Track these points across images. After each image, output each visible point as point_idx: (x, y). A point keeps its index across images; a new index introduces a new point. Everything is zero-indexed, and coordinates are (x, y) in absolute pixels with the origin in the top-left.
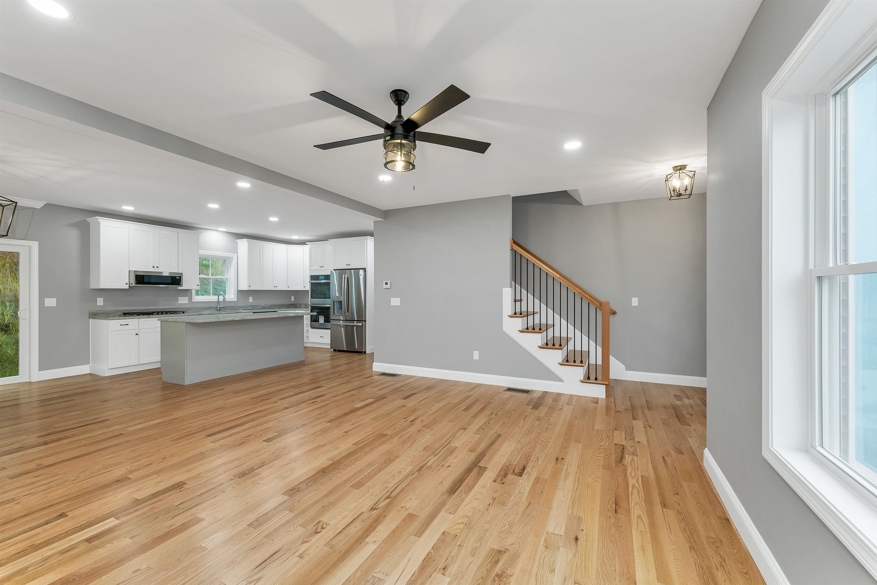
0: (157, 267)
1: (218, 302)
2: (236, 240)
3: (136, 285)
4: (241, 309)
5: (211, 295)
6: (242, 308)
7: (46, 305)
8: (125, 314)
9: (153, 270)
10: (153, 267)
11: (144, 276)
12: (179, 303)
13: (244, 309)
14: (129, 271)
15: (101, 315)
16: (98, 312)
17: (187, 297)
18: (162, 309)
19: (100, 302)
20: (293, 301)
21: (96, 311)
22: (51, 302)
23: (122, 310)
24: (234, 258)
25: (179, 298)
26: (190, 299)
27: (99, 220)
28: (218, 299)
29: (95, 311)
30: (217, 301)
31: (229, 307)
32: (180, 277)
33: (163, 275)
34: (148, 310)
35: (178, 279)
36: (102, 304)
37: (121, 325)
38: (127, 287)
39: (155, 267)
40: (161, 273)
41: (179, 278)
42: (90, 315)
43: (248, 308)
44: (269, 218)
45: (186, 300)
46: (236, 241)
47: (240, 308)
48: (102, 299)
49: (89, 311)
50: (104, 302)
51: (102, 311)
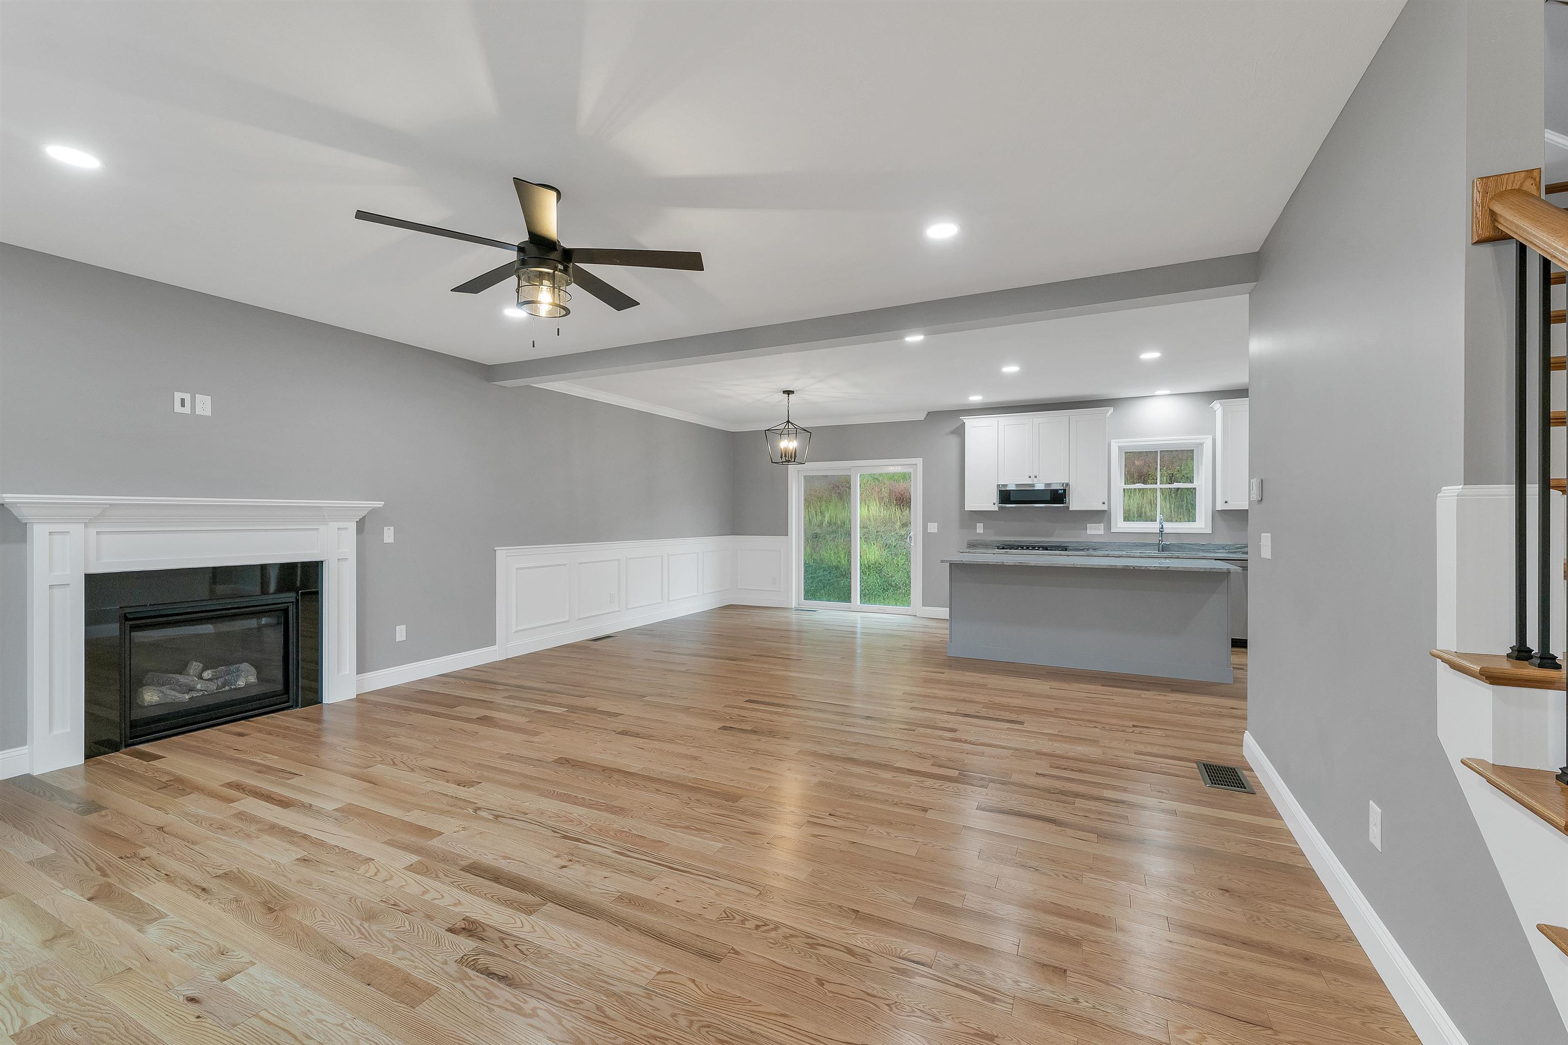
1: (1161, 534)
4: (1221, 551)
5: (1159, 520)
6: (1226, 550)
7: (928, 533)
10: (1029, 477)
11: (1009, 491)
12: (1088, 533)
14: (994, 487)
17: (1100, 524)
19: (980, 528)
22: (933, 528)
25: (1088, 525)
26: (1108, 527)
28: (1175, 529)
29: (973, 540)
31: (1190, 546)
32: (1065, 490)
33: (1036, 488)
35: (1061, 494)
36: (982, 531)
38: (994, 509)
39: (1033, 477)
40: (1033, 485)
41: (1062, 491)
43: (1242, 550)
44: (1141, 355)
45: (1099, 529)
48: (982, 525)
49: (968, 540)
50: (984, 529)
51: (980, 541)
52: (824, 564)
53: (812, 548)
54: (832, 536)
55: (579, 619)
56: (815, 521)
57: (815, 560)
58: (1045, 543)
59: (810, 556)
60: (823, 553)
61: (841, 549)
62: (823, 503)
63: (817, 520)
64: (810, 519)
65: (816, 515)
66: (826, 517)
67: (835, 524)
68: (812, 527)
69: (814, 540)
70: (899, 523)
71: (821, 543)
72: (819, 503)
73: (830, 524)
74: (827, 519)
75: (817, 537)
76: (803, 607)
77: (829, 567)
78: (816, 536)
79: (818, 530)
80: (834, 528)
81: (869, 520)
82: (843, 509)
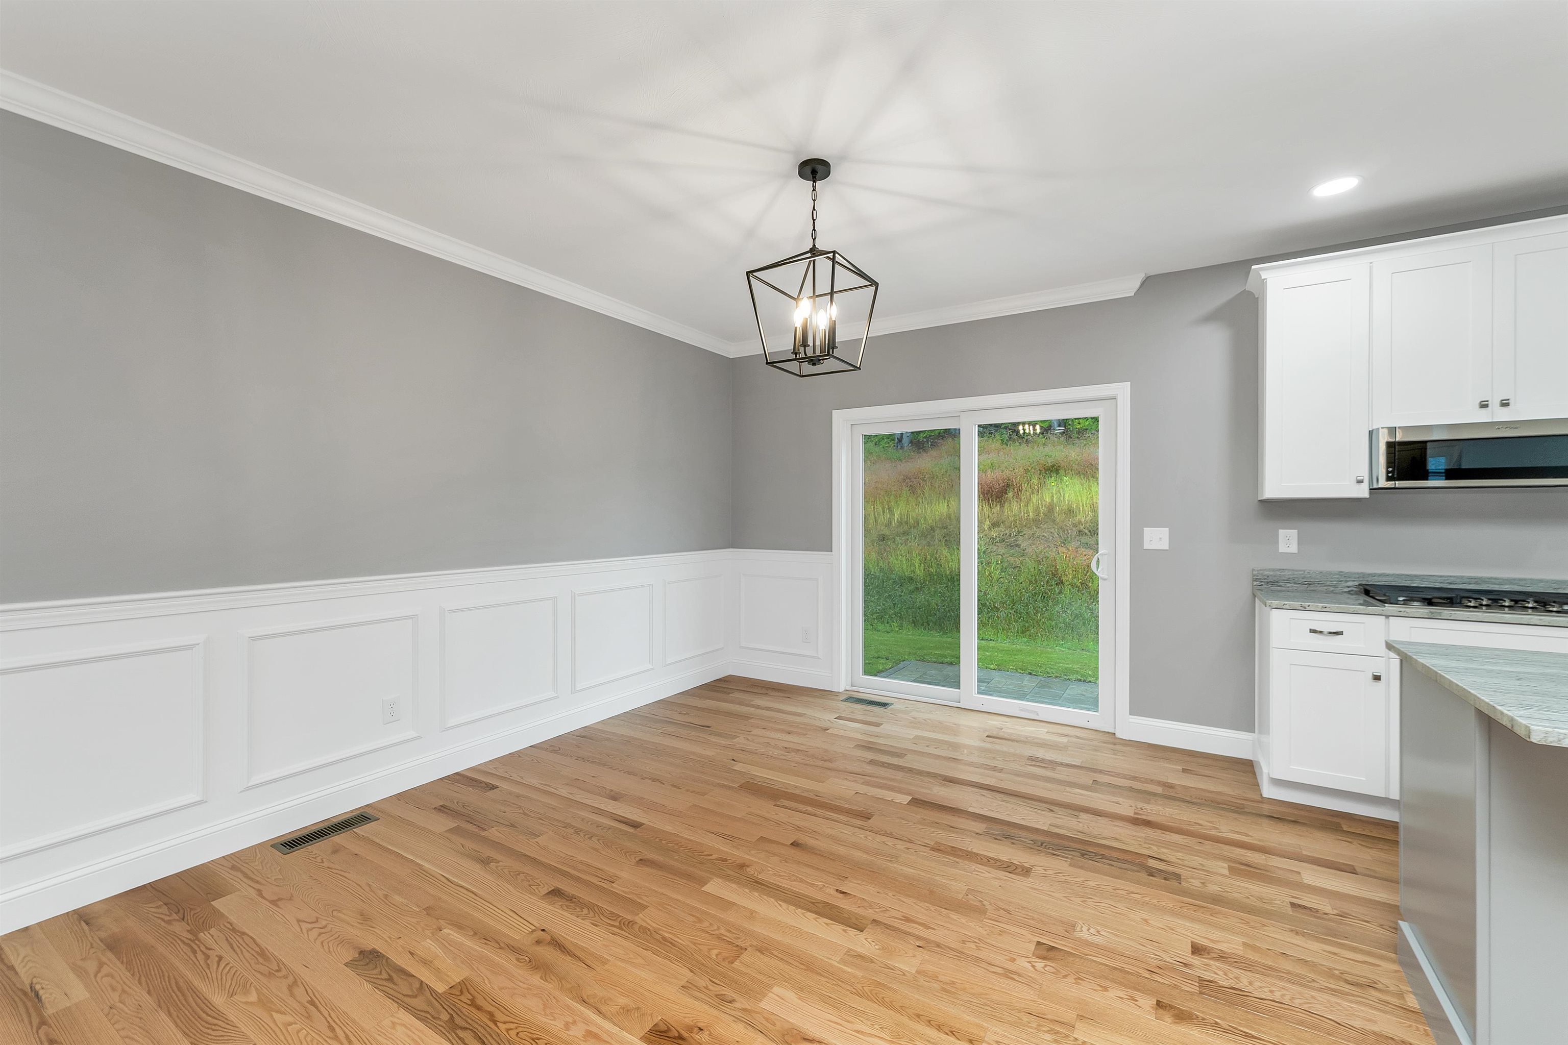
0: (1505, 404)
3: (1391, 484)
7: (1147, 546)
8: (1366, 590)
9: (1483, 417)
10: (1484, 405)
11: (1425, 442)
14: (1371, 433)
15: (1289, 585)
16: (1279, 573)
18: (1547, 581)
19: (1288, 542)
21: (1273, 570)
22: (1159, 538)
29: (1270, 570)
34: (1476, 583)
36: (1294, 548)
37: (1313, 631)
38: (1363, 492)
39: (1495, 403)
42: (1257, 585)
48: (1293, 533)
49: (1253, 570)
50: (1300, 543)
51: (1290, 573)
52: (894, 574)
53: (878, 553)
54: (903, 538)
55: (249, 788)
56: (883, 519)
57: (881, 570)
58: (1500, 584)
59: (876, 564)
60: (892, 559)
61: (914, 555)
62: (892, 497)
63: (884, 518)
64: (875, 518)
65: (884, 512)
66: (896, 515)
67: (907, 523)
68: (878, 527)
69: (881, 543)
70: (988, 523)
71: (890, 548)
72: (886, 498)
73: (900, 523)
74: (896, 517)
75: (884, 540)
76: (861, 690)
77: (900, 578)
78: (883, 538)
79: (886, 531)
80: (906, 528)
81: (950, 518)
82: (917, 505)
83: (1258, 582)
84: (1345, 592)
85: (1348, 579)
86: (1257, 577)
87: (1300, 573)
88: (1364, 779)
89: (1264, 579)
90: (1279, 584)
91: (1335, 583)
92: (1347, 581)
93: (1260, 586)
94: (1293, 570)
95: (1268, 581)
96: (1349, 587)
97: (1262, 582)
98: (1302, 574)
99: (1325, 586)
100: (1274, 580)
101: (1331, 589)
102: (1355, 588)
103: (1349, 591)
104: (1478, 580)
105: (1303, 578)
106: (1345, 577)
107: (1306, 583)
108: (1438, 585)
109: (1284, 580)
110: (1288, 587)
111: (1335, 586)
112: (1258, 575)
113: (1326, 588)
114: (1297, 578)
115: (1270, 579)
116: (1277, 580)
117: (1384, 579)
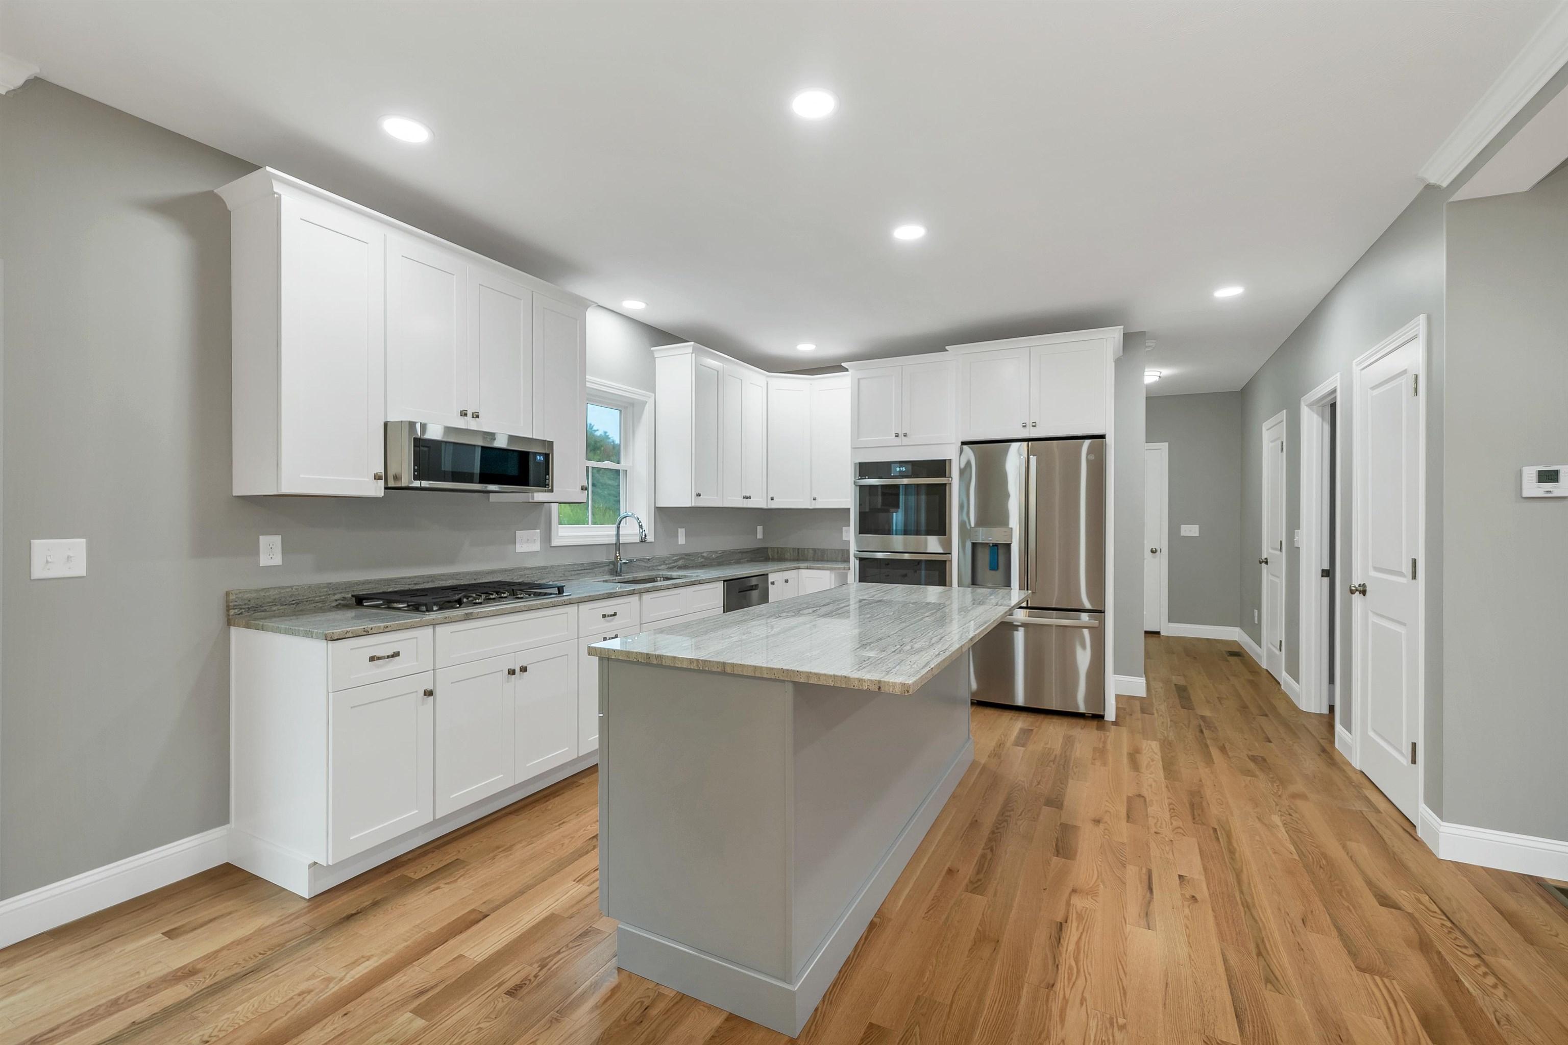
0: (476, 416)
1: (618, 546)
2: (652, 349)
3: (417, 484)
4: (663, 567)
5: (590, 522)
6: (666, 564)
7: (36, 573)
8: (359, 601)
9: (461, 424)
10: (464, 414)
12: (512, 550)
13: (670, 566)
14: (388, 424)
15: (274, 608)
16: (262, 594)
17: (539, 531)
19: (270, 551)
20: (760, 539)
21: (257, 591)
22: (60, 558)
23: (349, 585)
24: (647, 405)
25: (517, 532)
26: (547, 537)
27: (277, 188)
28: (618, 535)
29: (250, 591)
30: (614, 543)
32: (547, 456)
34: (432, 581)
35: (539, 464)
36: (277, 560)
37: (372, 659)
38: (376, 490)
39: (469, 413)
41: (543, 457)
42: (232, 612)
43: (678, 563)
45: (534, 541)
46: (652, 352)
47: (660, 565)
48: (277, 540)
49: (228, 594)
50: (284, 552)
51: (276, 592)
83: (236, 611)
84: (334, 607)
85: (336, 592)
86: (236, 603)
87: (288, 590)
88: (417, 811)
89: (245, 604)
90: (263, 609)
91: (323, 597)
92: (335, 594)
93: (239, 614)
94: (279, 588)
95: (250, 606)
96: (336, 600)
97: (241, 609)
98: (290, 592)
99: (314, 603)
100: (257, 604)
101: (320, 605)
102: (343, 600)
103: (337, 605)
104: (432, 578)
105: (291, 597)
106: (333, 589)
107: (294, 602)
108: (407, 587)
109: (269, 603)
110: (274, 611)
111: (323, 602)
112: (236, 600)
113: (314, 605)
114: (284, 597)
115: (252, 603)
116: (261, 604)
117: (367, 586)
